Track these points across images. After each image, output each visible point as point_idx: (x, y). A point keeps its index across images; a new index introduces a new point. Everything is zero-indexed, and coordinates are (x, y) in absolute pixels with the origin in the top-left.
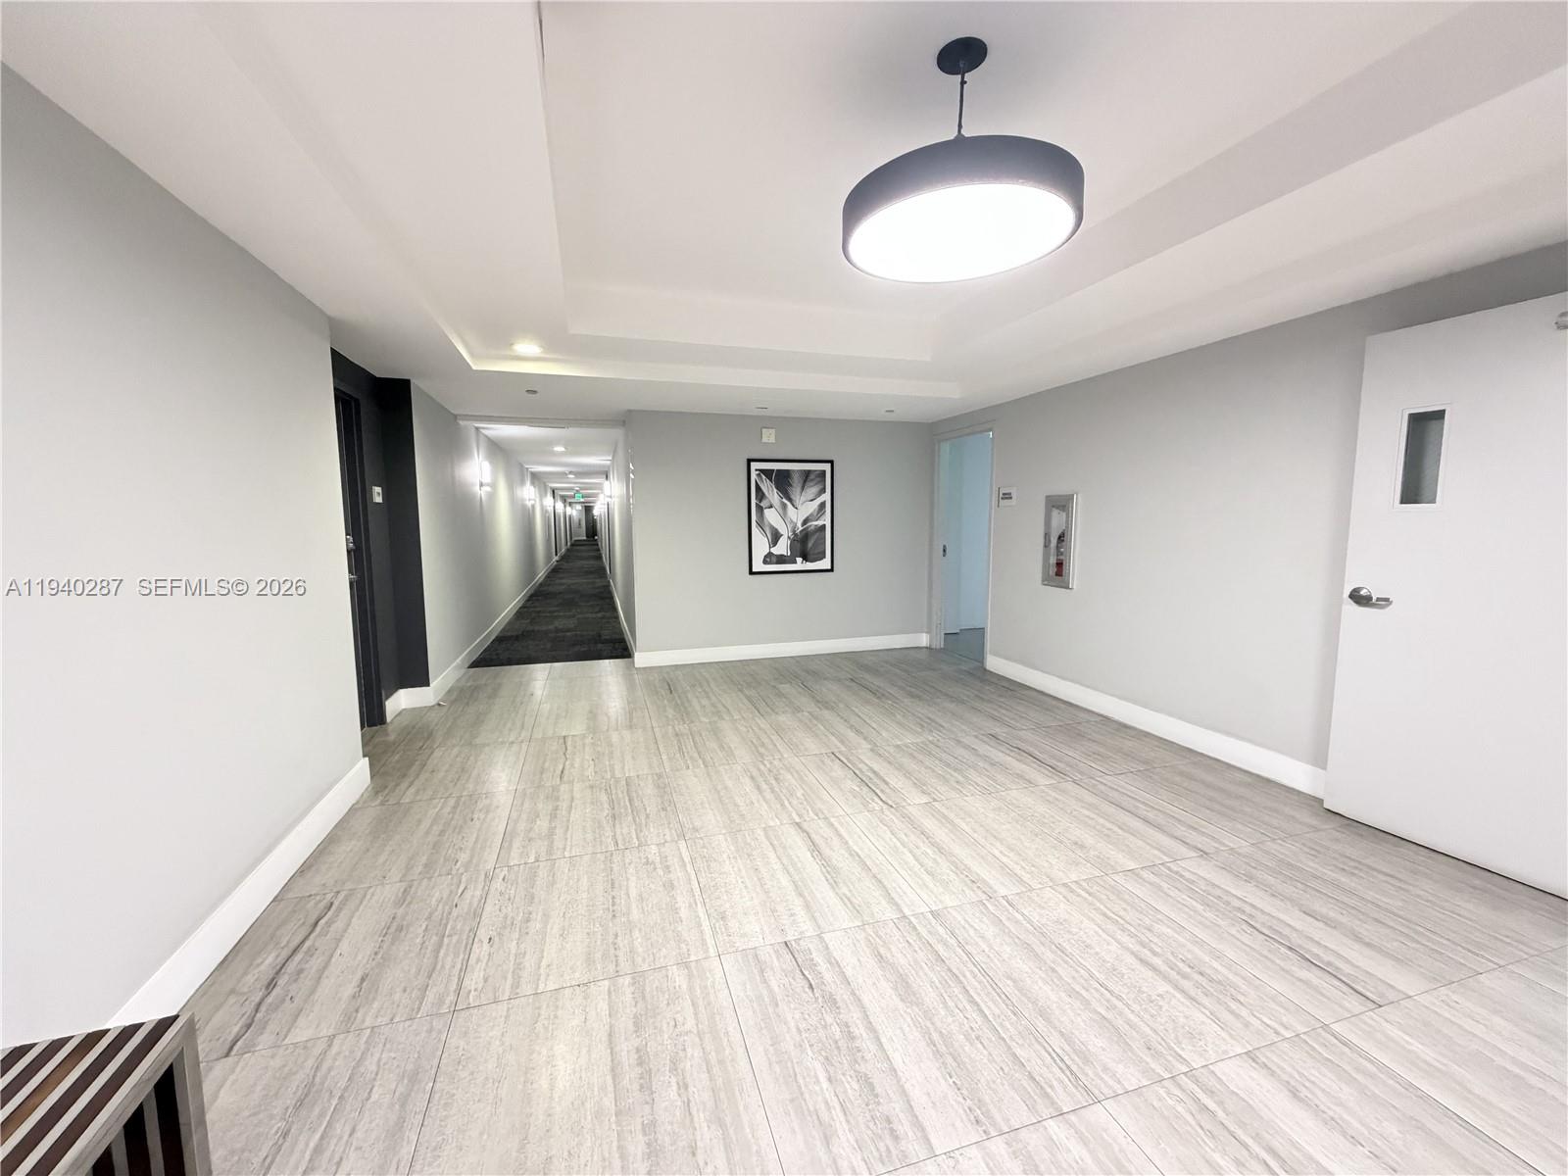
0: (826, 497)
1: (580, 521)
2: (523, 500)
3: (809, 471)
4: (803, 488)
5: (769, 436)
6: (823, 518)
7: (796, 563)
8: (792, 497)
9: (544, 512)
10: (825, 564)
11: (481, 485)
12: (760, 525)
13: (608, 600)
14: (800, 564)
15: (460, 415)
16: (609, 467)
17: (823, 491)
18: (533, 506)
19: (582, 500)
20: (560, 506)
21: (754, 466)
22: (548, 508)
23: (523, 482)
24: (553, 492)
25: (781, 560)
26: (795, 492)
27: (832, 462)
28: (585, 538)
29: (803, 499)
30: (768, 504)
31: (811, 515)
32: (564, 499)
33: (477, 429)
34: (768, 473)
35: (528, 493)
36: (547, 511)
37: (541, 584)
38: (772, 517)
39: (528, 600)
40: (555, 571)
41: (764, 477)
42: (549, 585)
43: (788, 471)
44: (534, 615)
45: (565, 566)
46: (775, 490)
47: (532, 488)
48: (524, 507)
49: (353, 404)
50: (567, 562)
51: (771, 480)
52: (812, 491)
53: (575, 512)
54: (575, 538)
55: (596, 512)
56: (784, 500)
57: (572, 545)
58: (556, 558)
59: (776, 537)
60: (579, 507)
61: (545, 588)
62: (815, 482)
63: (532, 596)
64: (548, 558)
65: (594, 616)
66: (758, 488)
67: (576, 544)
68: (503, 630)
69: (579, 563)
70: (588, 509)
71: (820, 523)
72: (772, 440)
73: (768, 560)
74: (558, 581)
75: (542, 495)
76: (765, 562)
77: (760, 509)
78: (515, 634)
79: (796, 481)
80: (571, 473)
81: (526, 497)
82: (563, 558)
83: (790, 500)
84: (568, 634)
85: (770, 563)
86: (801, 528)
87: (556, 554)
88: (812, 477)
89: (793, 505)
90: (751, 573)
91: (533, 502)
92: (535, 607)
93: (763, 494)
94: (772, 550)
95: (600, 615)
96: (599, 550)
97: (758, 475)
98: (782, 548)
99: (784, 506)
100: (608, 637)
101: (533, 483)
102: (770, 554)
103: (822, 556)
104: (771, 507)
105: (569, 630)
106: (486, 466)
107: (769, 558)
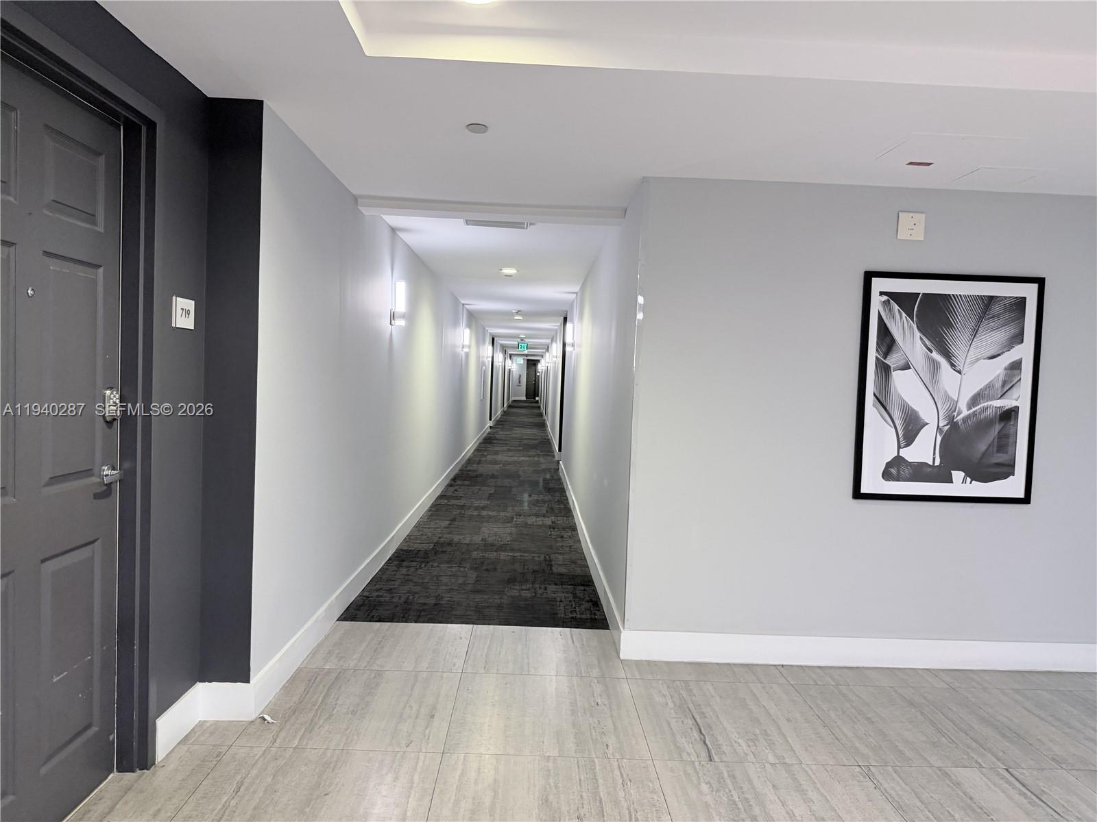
0: (1025, 351)
1: (520, 376)
2: (454, 346)
3: (991, 298)
4: (975, 332)
5: (912, 227)
6: (1015, 392)
7: (949, 480)
8: (953, 349)
9: (480, 364)
10: (1013, 486)
11: (393, 316)
12: (881, 402)
13: (557, 494)
14: (960, 485)
15: (362, 197)
16: (572, 304)
17: (1018, 338)
18: (467, 355)
19: (526, 352)
20: (499, 357)
21: (878, 285)
22: (485, 359)
23: (456, 323)
24: (493, 339)
25: (920, 472)
26: (959, 341)
27: (1041, 282)
28: (524, 398)
29: (973, 353)
30: (902, 363)
31: (989, 386)
32: (504, 350)
33: (394, 230)
34: (904, 299)
35: (463, 337)
36: (483, 364)
37: (469, 461)
38: (906, 386)
39: (450, 485)
40: (488, 441)
41: (896, 307)
42: (479, 462)
43: (945, 298)
44: (455, 512)
45: (501, 434)
46: (918, 334)
47: (467, 331)
48: (455, 356)
49: (144, 129)
50: (503, 429)
51: (910, 315)
52: (992, 337)
53: (516, 366)
54: (512, 399)
55: (541, 367)
56: (936, 355)
57: (509, 406)
58: (490, 423)
59: (911, 428)
60: (521, 361)
61: (474, 467)
62: (1001, 322)
63: (454, 479)
64: (481, 424)
65: (539, 521)
66: (884, 331)
67: (514, 405)
68: (409, 538)
69: (518, 432)
70: (532, 364)
71: (1007, 403)
72: (919, 235)
73: (893, 471)
74: (489, 457)
75: (480, 342)
76: (887, 475)
77: (884, 371)
78: (424, 547)
79: (963, 318)
80: (518, 312)
81: (459, 343)
82: (500, 423)
83: (947, 355)
84: (503, 555)
85: (898, 478)
86: (965, 413)
87: (490, 420)
88: (996, 309)
89: (953, 365)
90: (858, 494)
91: (466, 350)
92: (457, 498)
93: (893, 341)
94: (905, 453)
95: (548, 521)
96: (541, 415)
97: (886, 303)
98: (924, 450)
99: (934, 367)
100: (563, 570)
101: (469, 326)
102: (898, 461)
103: (1006, 470)
104: (906, 367)
105: (502, 548)
106: (402, 288)
107: (894, 469)
